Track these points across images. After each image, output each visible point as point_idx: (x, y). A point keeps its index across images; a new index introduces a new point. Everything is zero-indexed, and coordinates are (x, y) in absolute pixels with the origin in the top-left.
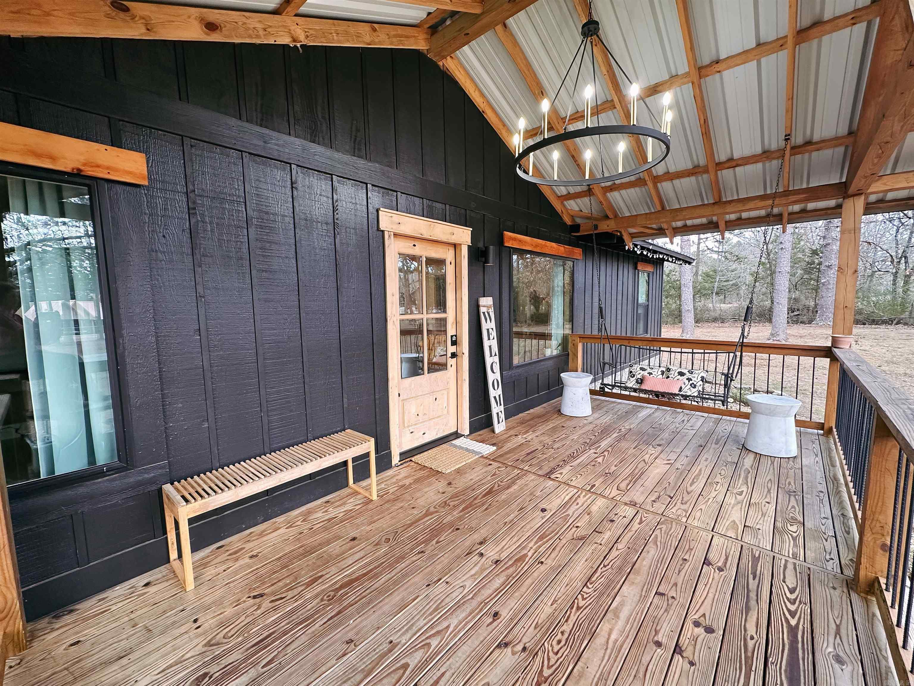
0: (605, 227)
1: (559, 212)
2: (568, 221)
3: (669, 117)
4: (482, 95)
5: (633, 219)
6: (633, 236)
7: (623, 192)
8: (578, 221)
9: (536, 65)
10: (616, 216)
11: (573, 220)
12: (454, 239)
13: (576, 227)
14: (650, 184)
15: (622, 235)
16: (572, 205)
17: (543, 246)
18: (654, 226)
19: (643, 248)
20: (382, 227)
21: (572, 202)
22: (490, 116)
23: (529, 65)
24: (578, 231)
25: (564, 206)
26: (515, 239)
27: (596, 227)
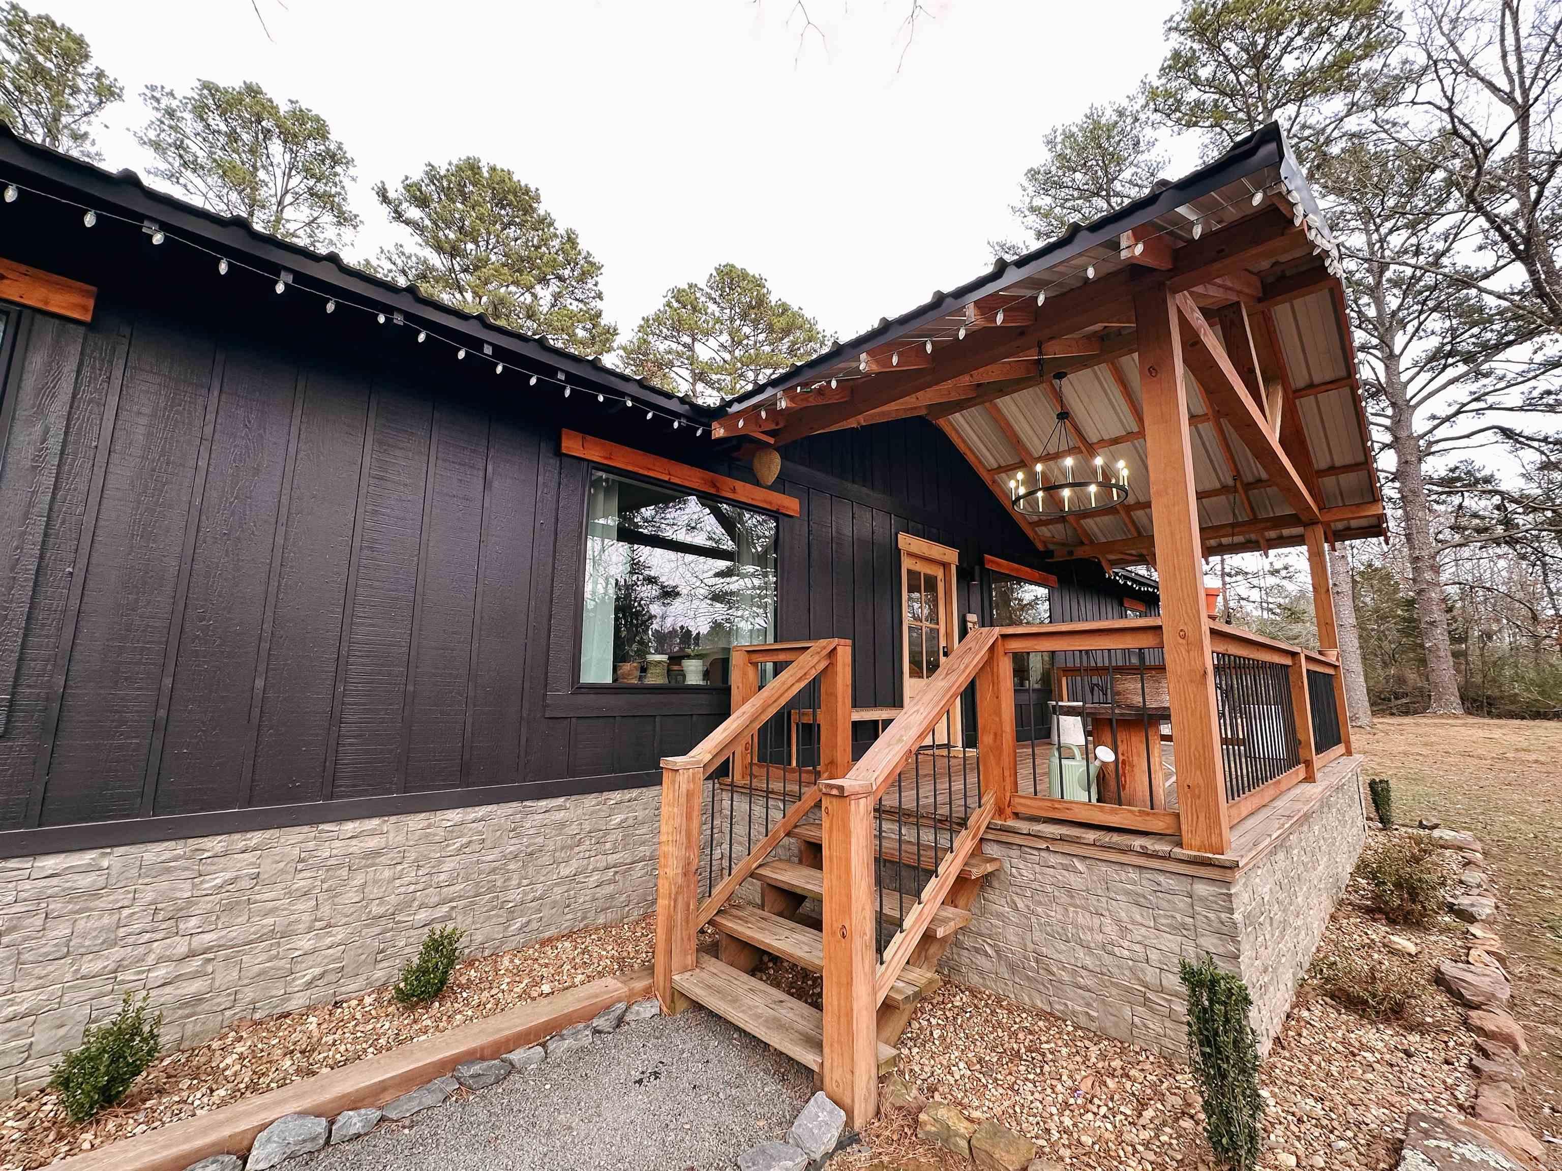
0: (1081, 553)
1: (1031, 538)
2: (1041, 547)
3: (1125, 473)
4: (964, 441)
5: (1109, 546)
6: (1113, 563)
7: (1098, 519)
8: (1051, 547)
9: (1016, 428)
10: (1092, 542)
11: (1046, 546)
12: (946, 559)
13: (1049, 553)
14: (1122, 513)
15: (1099, 561)
16: (1044, 531)
17: (1018, 570)
18: (1134, 552)
19: (1126, 578)
20: (900, 546)
21: (1044, 529)
22: (970, 458)
23: (1008, 424)
24: (1052, 557)
25: (1036, 533)
26: (993, 562)
27: (1071, 553)
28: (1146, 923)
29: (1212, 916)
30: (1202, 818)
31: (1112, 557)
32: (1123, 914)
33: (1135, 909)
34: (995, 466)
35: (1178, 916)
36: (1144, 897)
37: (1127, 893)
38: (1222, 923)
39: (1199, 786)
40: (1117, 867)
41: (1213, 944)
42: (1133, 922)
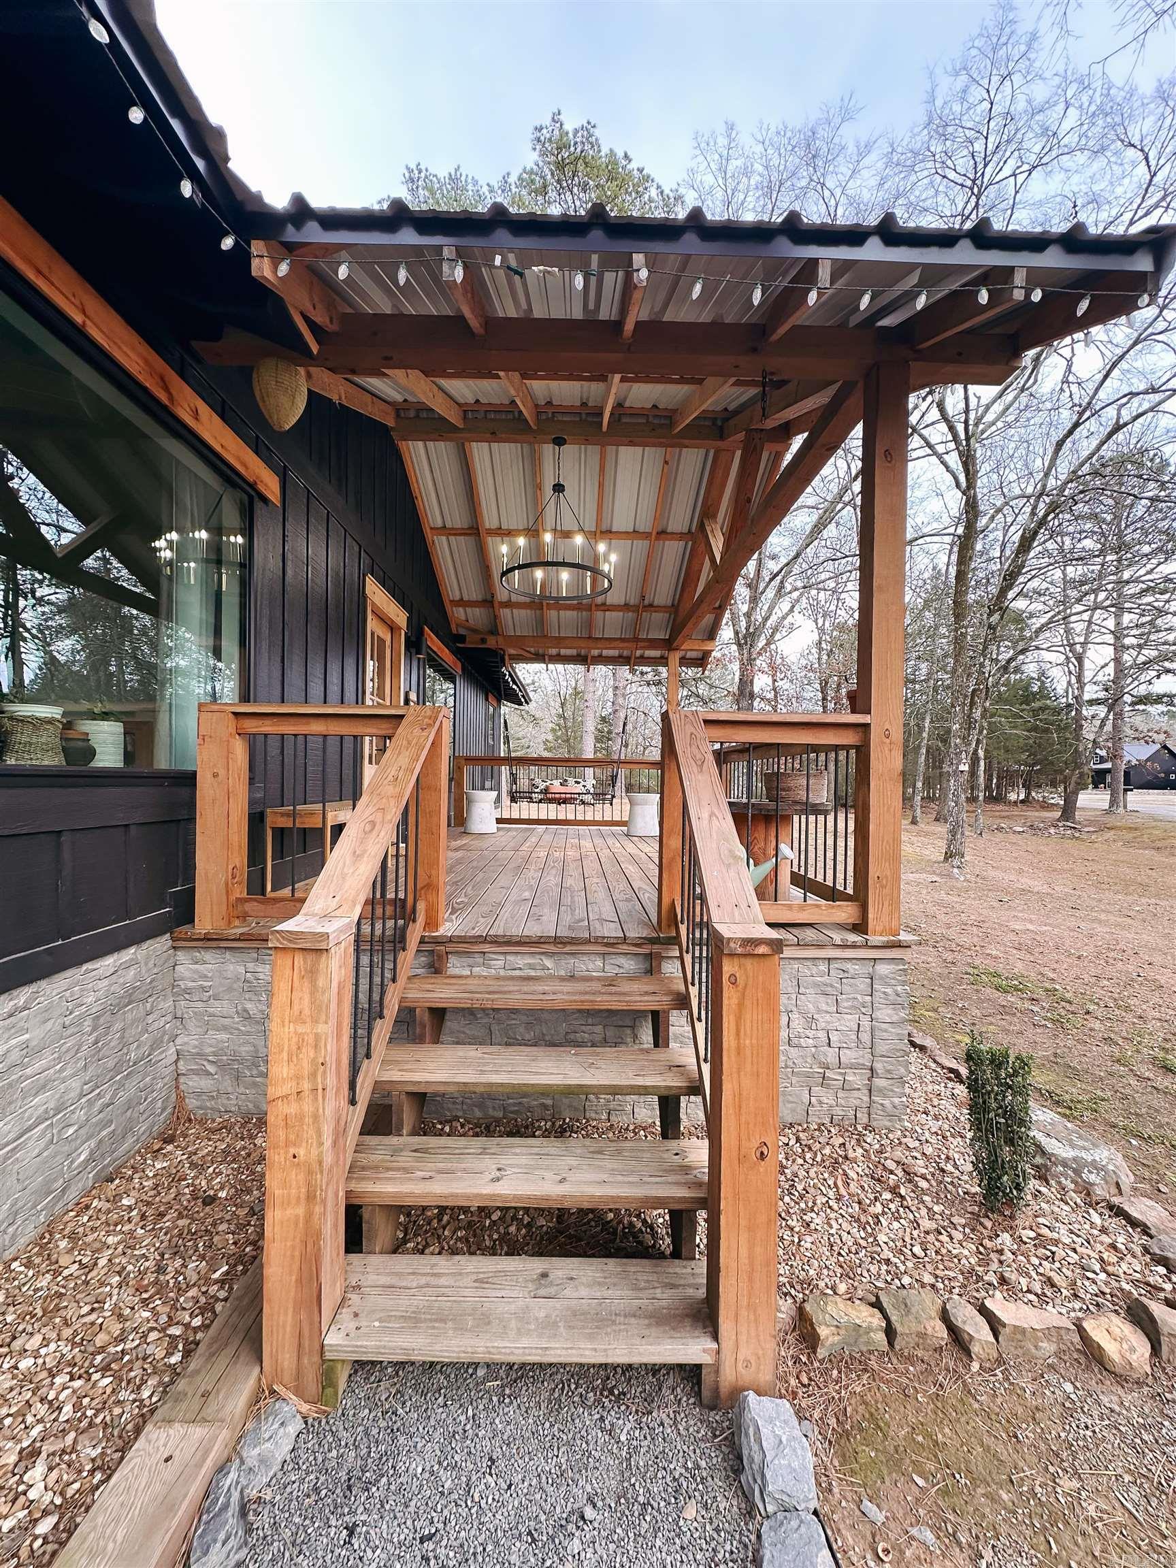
0: (493, 642)
1: (449, 617)
2: (454, 630)
4: (417, 482)
5: (518, 640)
6: (511, 657)
13: (461, 638)
15: (504, 654)
16: (460, 613)
17: (442, 651)
21: (461, 610)
25: (453, 612)
26: (429, 636)
27: (483, 641)
28: (829, 1009)
29: (889, 990)
30: (886, 904)
31: (512, 651)
32: (810, 1006)
33: (822, 999)
34: (439, 523)
35: (859, 997)
36: (832, 986)
37: (816, 985)
38: (898, 995)
39: (886, 877)
40: (809, 963)
41: (888, 1015)
42: (819, 1011)
